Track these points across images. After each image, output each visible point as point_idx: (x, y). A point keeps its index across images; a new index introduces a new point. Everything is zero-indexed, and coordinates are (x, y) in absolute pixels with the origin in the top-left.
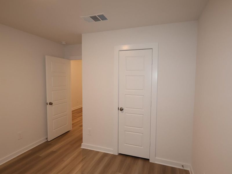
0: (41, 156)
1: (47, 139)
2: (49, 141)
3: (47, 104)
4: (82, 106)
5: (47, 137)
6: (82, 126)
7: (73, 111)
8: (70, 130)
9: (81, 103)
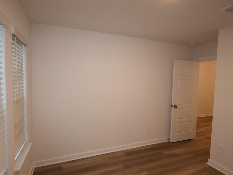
0: (164, 153)
1: (169, 139)
2: (171, 142)
3: (172, 106)
4: (212, 114)
5: (170, 138)
6: (210, 138)
7: (198, 118)
8: (193, 139)
9: (212, 110)
